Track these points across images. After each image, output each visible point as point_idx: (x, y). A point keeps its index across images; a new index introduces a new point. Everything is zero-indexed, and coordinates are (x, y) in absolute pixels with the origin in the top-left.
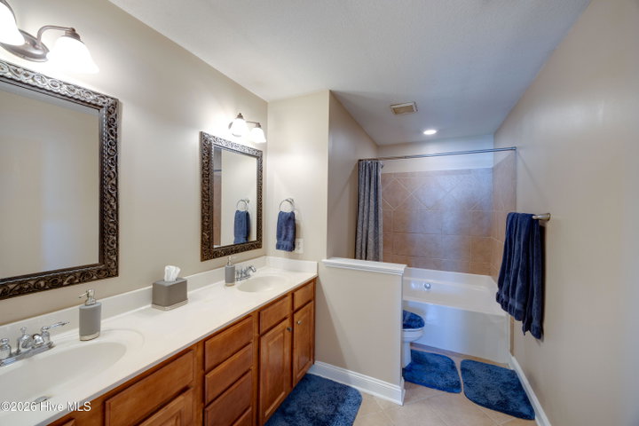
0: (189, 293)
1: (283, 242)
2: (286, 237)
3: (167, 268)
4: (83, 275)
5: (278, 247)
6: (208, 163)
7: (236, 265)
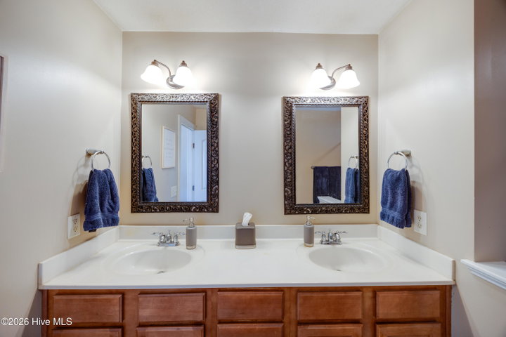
0: (256, 240)
1: (389, 212)
2: (393, 205)
3: (245, 214)
4: (200, 208)
5: (383, 216)
6: (290, 124)
7: (315, 226)
